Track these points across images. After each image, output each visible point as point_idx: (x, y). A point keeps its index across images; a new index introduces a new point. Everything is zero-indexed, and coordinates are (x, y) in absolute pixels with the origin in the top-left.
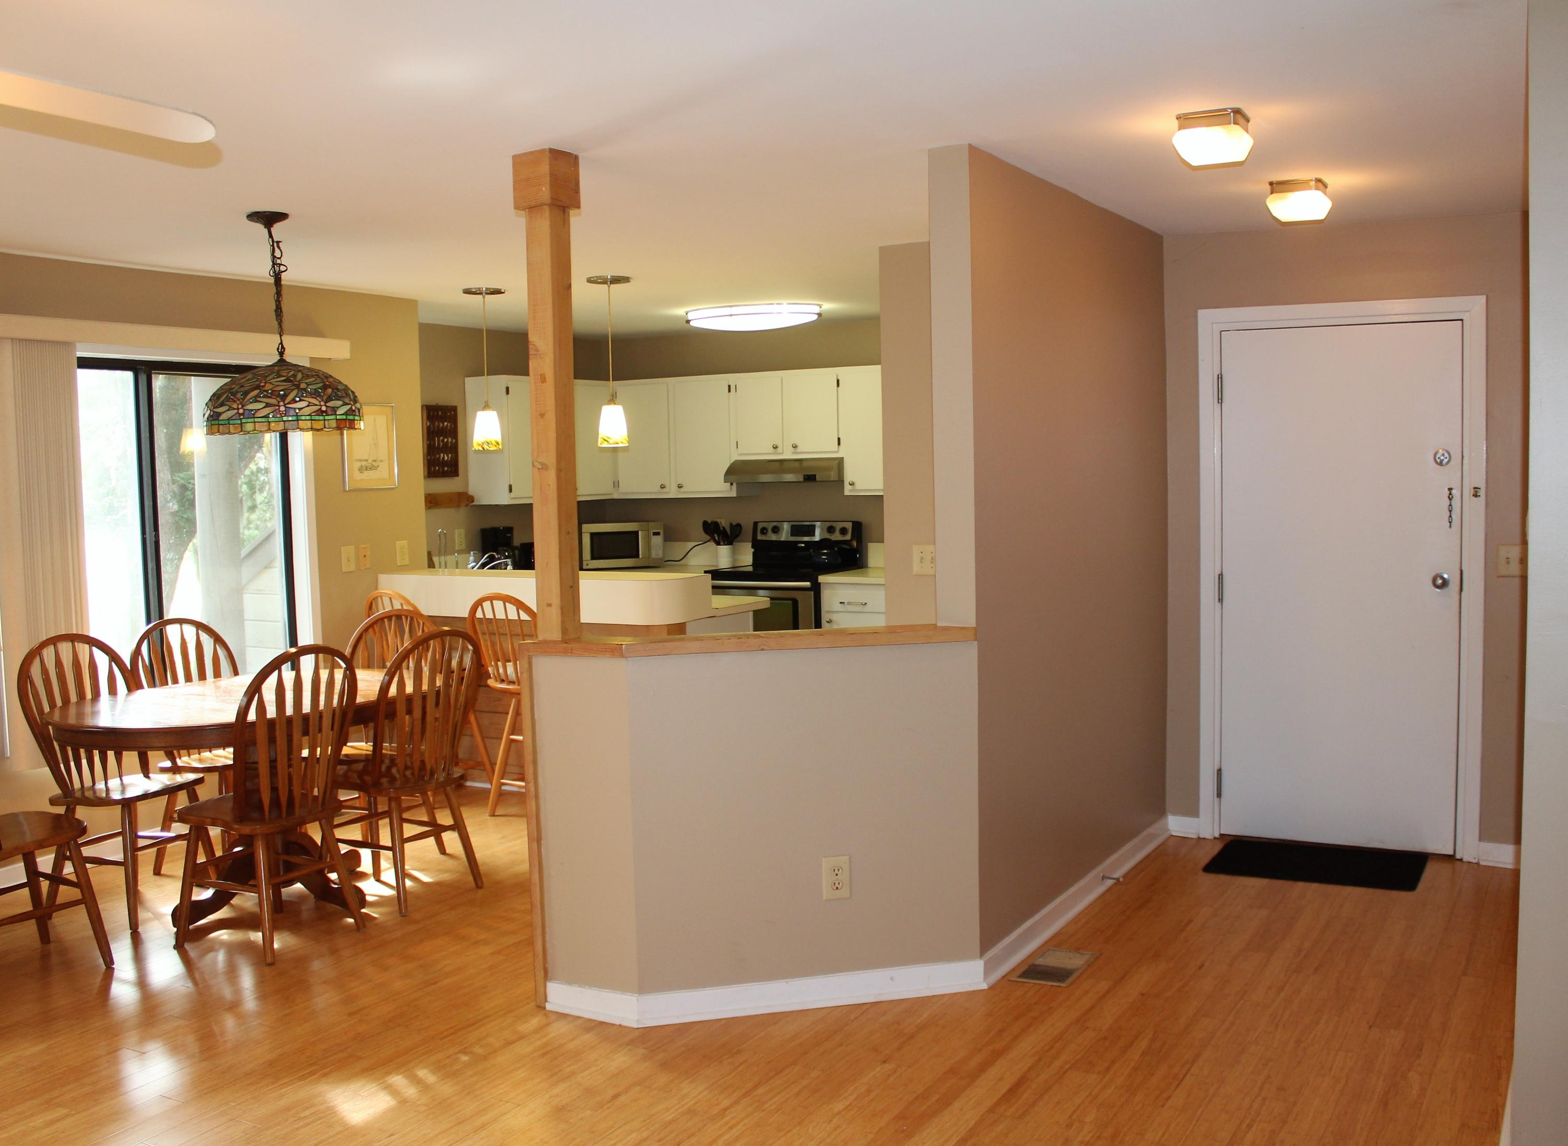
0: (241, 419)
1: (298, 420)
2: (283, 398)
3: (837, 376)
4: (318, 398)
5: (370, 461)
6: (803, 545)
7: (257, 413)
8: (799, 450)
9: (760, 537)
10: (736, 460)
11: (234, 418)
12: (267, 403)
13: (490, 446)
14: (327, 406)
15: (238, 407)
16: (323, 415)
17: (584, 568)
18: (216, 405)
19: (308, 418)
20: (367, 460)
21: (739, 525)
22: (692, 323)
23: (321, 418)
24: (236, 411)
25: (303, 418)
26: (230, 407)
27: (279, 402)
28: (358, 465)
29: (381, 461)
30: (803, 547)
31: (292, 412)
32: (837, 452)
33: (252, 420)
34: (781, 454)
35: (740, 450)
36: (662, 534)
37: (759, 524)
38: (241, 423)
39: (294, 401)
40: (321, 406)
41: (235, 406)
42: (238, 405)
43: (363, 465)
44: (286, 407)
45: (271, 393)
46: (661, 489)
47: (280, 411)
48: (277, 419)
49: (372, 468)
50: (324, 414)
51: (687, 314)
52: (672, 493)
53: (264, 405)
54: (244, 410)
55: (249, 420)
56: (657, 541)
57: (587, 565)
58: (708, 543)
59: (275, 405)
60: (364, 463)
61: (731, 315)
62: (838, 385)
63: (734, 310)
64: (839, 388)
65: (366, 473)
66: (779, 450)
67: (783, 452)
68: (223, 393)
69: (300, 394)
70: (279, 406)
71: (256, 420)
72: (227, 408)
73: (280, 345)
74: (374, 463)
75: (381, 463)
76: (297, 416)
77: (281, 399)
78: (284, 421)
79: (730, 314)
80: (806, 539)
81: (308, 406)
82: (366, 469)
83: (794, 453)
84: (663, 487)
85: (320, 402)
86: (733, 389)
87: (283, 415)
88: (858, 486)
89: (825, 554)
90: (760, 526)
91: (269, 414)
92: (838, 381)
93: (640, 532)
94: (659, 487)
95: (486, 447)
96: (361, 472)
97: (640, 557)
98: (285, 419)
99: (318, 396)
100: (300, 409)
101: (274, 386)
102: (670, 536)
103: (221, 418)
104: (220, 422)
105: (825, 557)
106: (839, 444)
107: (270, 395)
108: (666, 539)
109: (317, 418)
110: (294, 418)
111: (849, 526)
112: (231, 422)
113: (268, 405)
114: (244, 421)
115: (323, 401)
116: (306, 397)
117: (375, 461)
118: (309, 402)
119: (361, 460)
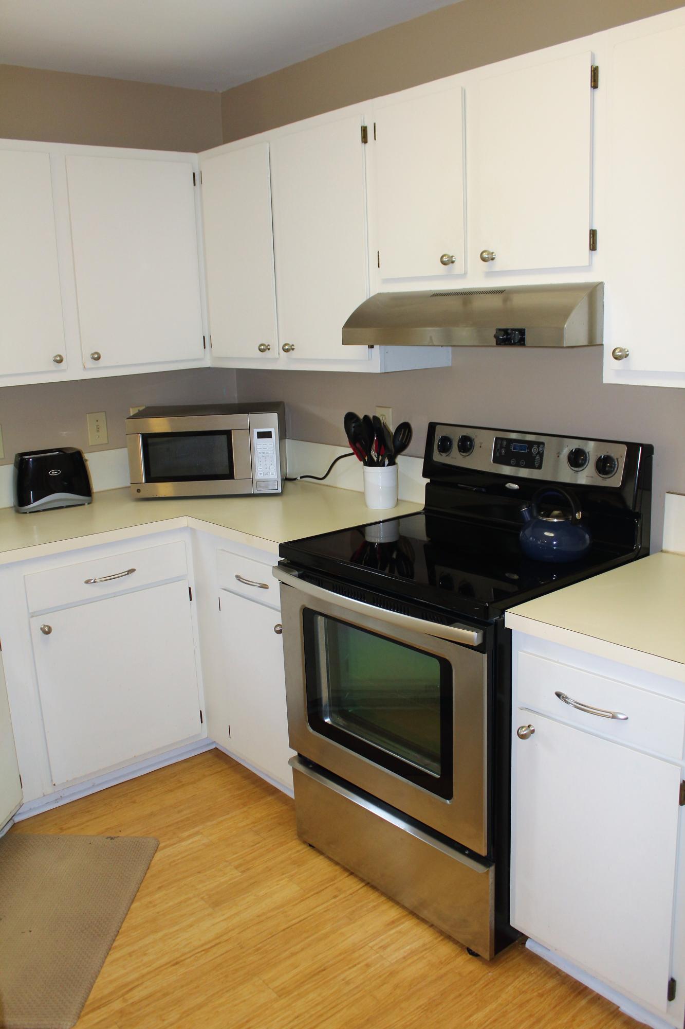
3: (593, 57)
6: (516, 487)
8: (498, 265)
9: (438, 457)
10: (379, 294)
30: (514, 492)
32: (587, 268)
34: (464, 275)
35: (385, 272)
37: (438, 427)
46: (260, 353)
52: (280, 360)
62: (595, 84)
64: (598, 92)
66: (458, 267)
67: (466, 273)
80: (524, 473)
83: (490, 274)
84: (261, 348)
89: (551, 527)
90: (439, 433)
92: (595, 72)
93: (235, 431)
94: (257, 348)
105: (552, 535)
106: (593, 247)
111: (620, 454)
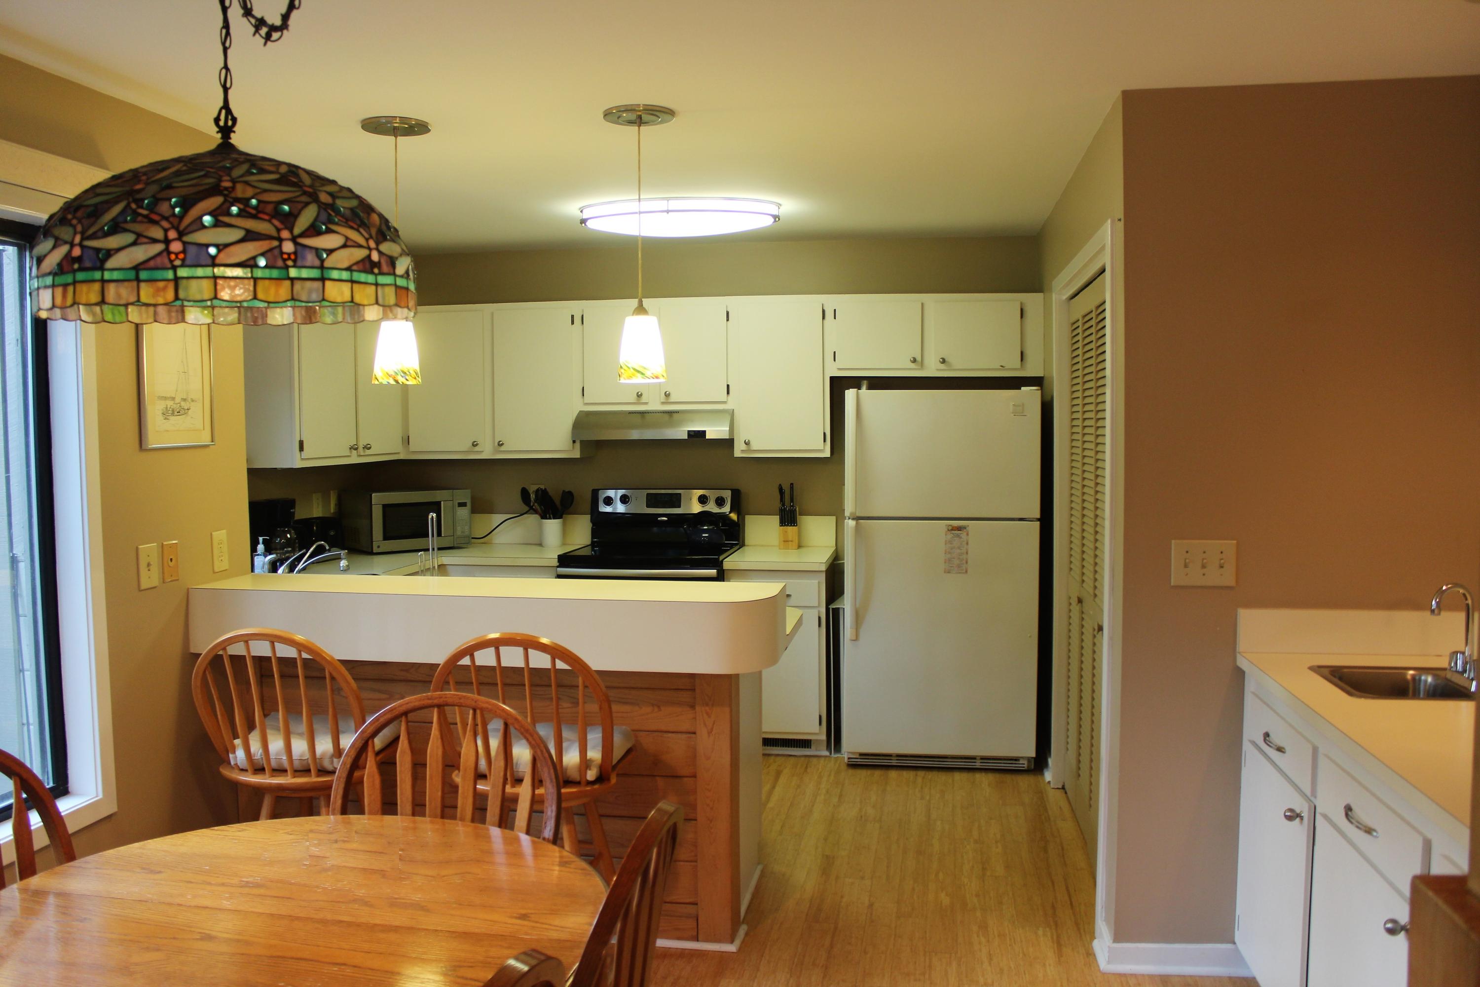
0: (175, 268)
1: (323, 279)
2: (289, 220)
3: (727, 307)
4: (361, 230)
5: (178, 400)
6: (666, 519)
7: (222, 255)
8: (672, 399)
9: (602, 509)
10: (581, 411)
11: (152, 264)
12: (248, 231)
13: (407, 378)
14: (380, 253)
15: (166, 236)
16: (372, 273)
17: (374, 551)
18: (90, 232)
19: (345, 275)
20: (173, 399)
21: (570, 494)
22: (591, 224)
23: (370, 278)
24: (160, 247)
25: (335, 274)
26: (139, 235)
27: (279, 230)
28: (160, 406)
29: (193, 401)
30: (666, 521)
31: (310, 258)
32: (725, 402)
33: (208, 271)
34: (646, 403)
35: (587, 399)
36: (469, 505)
37: (602, 492)
38: (177, 280)
39: (313, 231)
40: (370, 249)
41: (158, 233)
42: (166, 231)
43: (169, 407)
44: (296, 244)
45: (255, 208)
46: (473, 447)
47: (282, 253)
48: (275, 273)
49: (179, 412)
50: (376, 271)
51: (581, 212)
52: (486, 452)
53: (238, 234)
54: (185, 244)
55: (200, 272)
56: (463, 512)
57: (379, 547)
58: (526, 515)
59: (270, 238)
60: (170, 403)
61: (668, 211)
62: (728, 319)
63: (674, 205)
65: (173, 419)
66: (645, 399)
67: (648, 402)
68: (106, 202)
69: (323, 216)
70: (281, 240)
71: (218, 271)
72: (129, 238)
73: (224, 112)
74: (183, 404)
75: (192, 403)
76: (322, 267)
77: (282, 222)
78: (292, 280)
79: (666, 209)
80: (669, 511)
81: (344, 246)
82: (173, 414)
83: (664, 403)
84: (475, 444)
85: (367, 240)
86: (577, 320)
87: (290, 263)
88: (755, 446)
89: (705, 531)
90: (603, 495)
91: (254, 258)
92: (727, 313)
93: (442, 502)
94: (471, 445)
95: (401, 380)
96: (166, 419)
97: (443, 535)
98: (293, 273)
99: (360, 226)
100: (330, 252)
101: (259, 191)
102: (481, 507)
103: (110, 264)
104: (107, 275)
105: (707, 535)
106: (728, 393)
107: (253, 212)
108: (474, 511)
109: (362, 277)
110: (315, 273)
111: (727, 495)
112: (143, 275)
113: (250, 236)
114: (182, 272)
115: (371, 237)
116: (337, 224)
117: (184, 400)
118: (347, 239)
119: (165, 398)
